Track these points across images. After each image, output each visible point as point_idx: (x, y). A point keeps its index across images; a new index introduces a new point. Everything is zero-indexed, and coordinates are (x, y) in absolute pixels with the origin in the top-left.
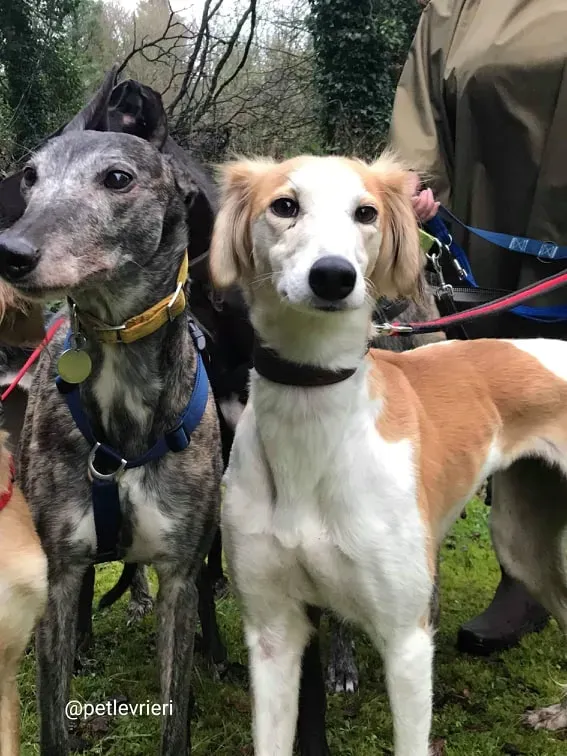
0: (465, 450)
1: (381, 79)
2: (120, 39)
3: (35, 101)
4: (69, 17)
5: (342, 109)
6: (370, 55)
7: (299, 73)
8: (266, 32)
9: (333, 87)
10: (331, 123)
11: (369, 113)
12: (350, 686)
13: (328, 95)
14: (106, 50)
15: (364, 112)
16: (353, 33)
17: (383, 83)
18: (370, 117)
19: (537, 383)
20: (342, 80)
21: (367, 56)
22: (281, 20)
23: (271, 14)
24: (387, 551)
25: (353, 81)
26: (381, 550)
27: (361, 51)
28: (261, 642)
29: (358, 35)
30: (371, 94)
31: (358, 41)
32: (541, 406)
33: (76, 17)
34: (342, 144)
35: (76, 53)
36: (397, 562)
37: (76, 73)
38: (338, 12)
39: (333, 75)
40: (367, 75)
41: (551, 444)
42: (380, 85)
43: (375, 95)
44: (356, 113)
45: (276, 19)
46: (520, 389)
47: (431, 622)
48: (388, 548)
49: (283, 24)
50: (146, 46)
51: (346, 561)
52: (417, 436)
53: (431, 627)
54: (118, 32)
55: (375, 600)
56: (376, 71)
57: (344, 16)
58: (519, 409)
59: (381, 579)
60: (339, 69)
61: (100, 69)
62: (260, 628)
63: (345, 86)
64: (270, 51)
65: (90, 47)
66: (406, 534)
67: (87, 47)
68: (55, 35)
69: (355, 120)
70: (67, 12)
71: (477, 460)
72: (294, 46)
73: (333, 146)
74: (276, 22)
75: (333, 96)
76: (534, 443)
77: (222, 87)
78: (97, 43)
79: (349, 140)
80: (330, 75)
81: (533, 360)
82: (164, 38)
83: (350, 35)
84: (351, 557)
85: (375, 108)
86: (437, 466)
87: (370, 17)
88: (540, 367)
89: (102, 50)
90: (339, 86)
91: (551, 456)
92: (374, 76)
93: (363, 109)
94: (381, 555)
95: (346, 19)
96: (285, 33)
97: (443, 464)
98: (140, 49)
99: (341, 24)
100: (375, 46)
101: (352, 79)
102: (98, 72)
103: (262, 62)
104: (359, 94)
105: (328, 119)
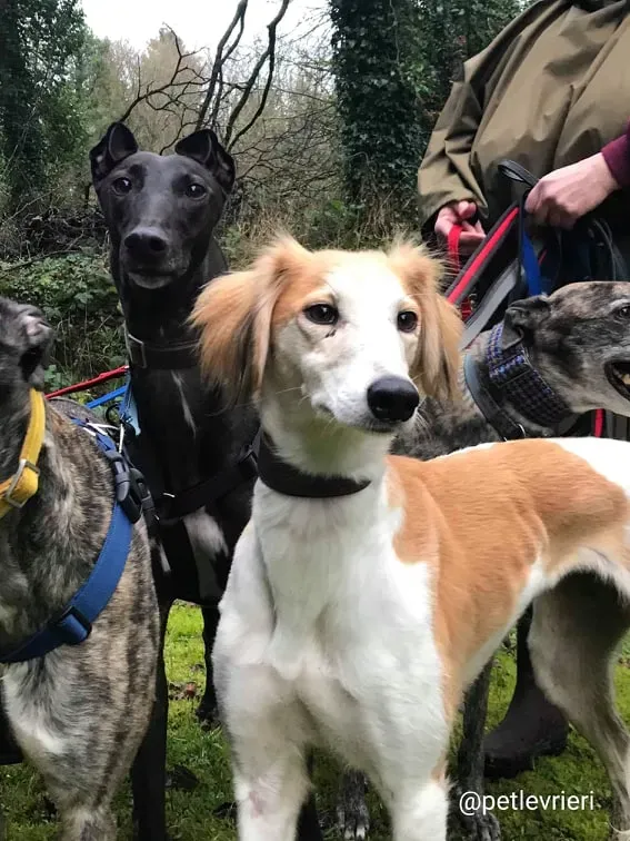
0: (501, 573)
1: (411, 129)
2: (129, 81)
3: (33, 150)
4: (72, 59)
5: (368, 162)
6: (397, 104)
7: (325, 120)
8: (288, 75)
9: (358, 138)
10: (356, 177)
11: (398, 166)
12: (361, 832)
13: (352, 147)
14: (113, 92)
15: (393, 166)
16: (379, 79)
17: (413, 133)
18: (399, 171)
19: (587, 490)
20: (369, 131)
21: (394, 105)
22: (305, 60)
23: (294, 55)
24: (394, 689)
25: (380, 131)
26: (388, 687)
27: (389, 99)
28: (252, 796)
29: (384, 82)
30: (400, 146)
31: (384, 88)
32: (591, 516)
33: (79, 57)
34: (368, 201)
35: (79, 97)
36: (406, 702)
37: (78, 120)
38: (362, 57)
39: (358, 125)
40: (395, 126)
41: (603, 556)
42: (409, 136)
43: (404, 148)
44: (383, 167)
45: (300, 59)
46: (567, 499)
47: (447, 774)
48: (396, 685)
49: (307, 65)
50: (152, 93)
51: (348, 698)
52: (436, 559)
53: (448, 780)
54: (127, 72)
55: (381, 745)
56: (405, 121)
57: (369, 61)
58: (566, 521)
59: (386, 720)
60: (365, 118)
61: (106, 113)
62: (252, 780)
63: (371, 137)
64: (294, 95)
65: (96, 89)
66: (418, 671)
67: (92, 90)
68: (56, 77)
69: (382, 174)
70: (69, 52)
71: (515, 585)
72: (319, 89)
73: (358, 203)
74: (300, 63)
75: (358, 148)
76: (583, 556)
77: (238, 136)
78: (103, 85)
79: (376, 196)
80: (355, 124)
81: (582, 463)
82: (171, 84)
83: (376, 82)
84: (353, 694)
85: (404, 161)
86: (463, 594)
87: (397, 61)
88: (591, 472)
89: (109, 94)
90: (364, 137)
91: (604, 570)
92: (403, 126)
93: (391, 162)
94: (387, 693)
95: (372, 64)
96: (309, 76)
97: (471, 591)
98: (146, 97)
99: (366, 69)
100: (403, 93)
101: (378, 129)
102: (105, 118)
103: (284, 107)
104: (387, 146)
105: (353, 173)
